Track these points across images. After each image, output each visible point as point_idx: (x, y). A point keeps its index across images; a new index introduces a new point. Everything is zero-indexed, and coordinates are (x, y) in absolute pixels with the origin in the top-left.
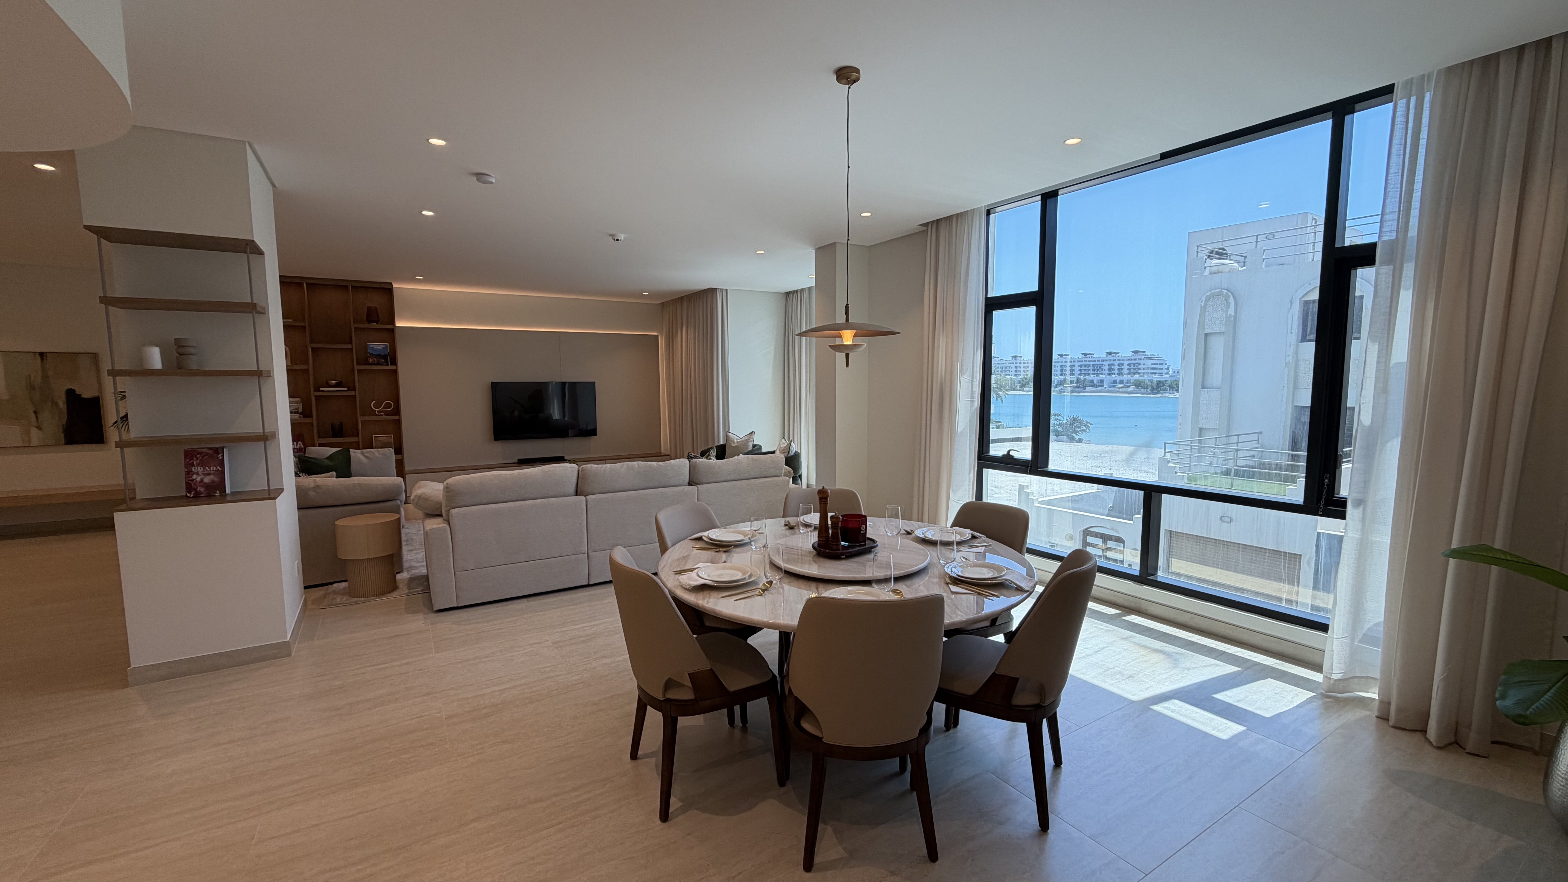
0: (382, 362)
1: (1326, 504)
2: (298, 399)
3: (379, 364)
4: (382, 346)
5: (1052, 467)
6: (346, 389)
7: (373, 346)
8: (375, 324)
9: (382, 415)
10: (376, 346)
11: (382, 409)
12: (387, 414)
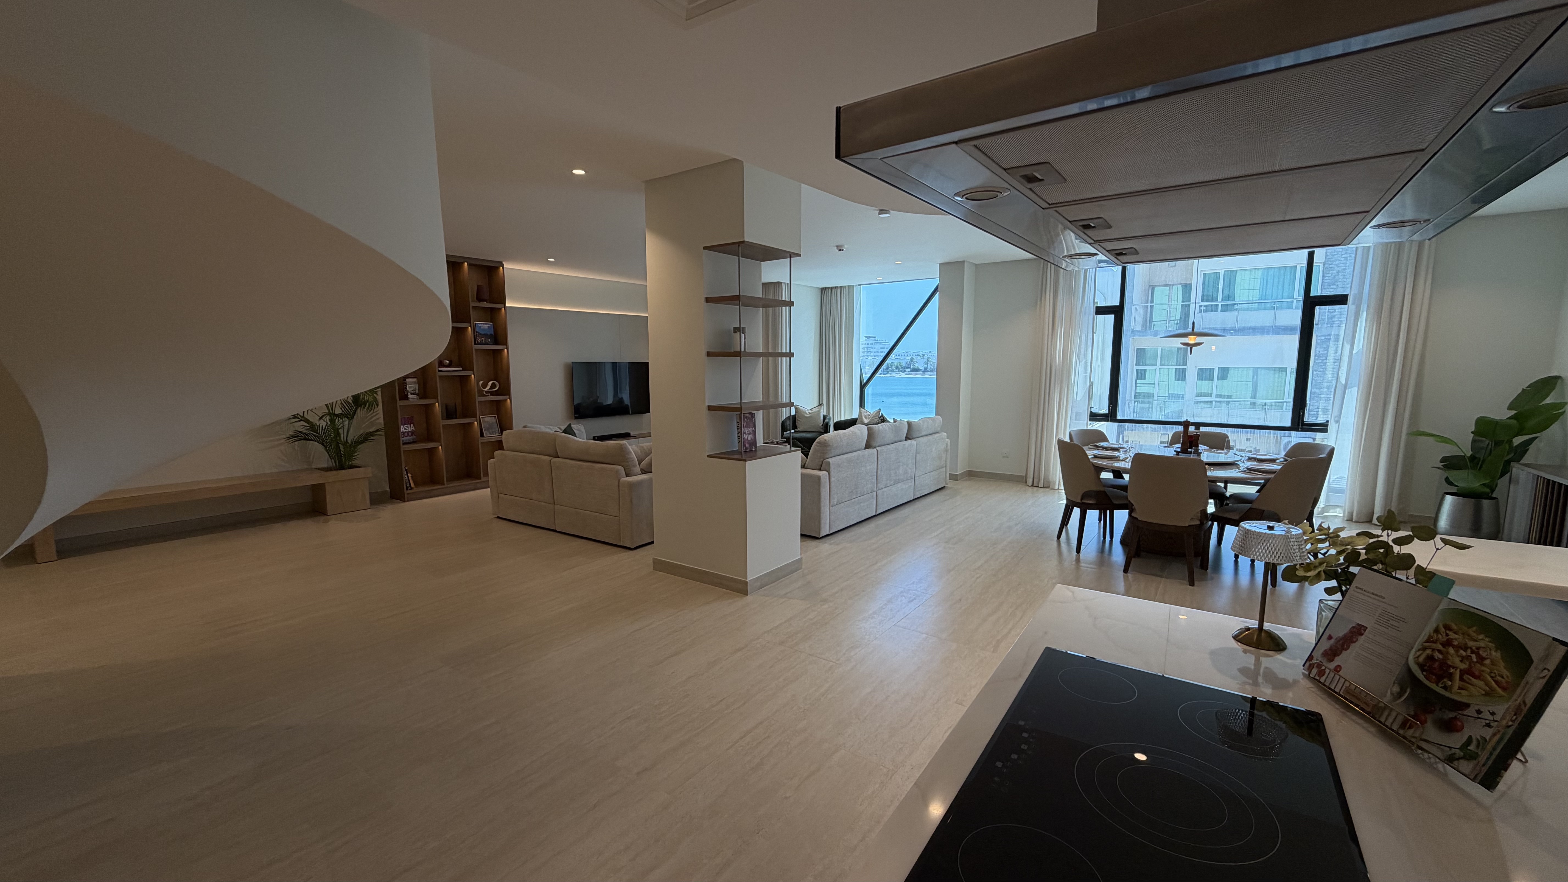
0: (489, 342)
1: (1302, 425)
2: (415, 380)
3: (486, 344)
4: (488, 325)
5: (1119, 417)
6: (461, 369)
7: (481, 325)
8: (485, 302)
9: (488, 395)
10: (483, 325)
11: (489, 389)
12: (492, 393)
